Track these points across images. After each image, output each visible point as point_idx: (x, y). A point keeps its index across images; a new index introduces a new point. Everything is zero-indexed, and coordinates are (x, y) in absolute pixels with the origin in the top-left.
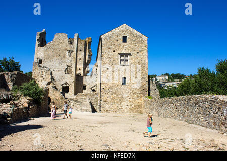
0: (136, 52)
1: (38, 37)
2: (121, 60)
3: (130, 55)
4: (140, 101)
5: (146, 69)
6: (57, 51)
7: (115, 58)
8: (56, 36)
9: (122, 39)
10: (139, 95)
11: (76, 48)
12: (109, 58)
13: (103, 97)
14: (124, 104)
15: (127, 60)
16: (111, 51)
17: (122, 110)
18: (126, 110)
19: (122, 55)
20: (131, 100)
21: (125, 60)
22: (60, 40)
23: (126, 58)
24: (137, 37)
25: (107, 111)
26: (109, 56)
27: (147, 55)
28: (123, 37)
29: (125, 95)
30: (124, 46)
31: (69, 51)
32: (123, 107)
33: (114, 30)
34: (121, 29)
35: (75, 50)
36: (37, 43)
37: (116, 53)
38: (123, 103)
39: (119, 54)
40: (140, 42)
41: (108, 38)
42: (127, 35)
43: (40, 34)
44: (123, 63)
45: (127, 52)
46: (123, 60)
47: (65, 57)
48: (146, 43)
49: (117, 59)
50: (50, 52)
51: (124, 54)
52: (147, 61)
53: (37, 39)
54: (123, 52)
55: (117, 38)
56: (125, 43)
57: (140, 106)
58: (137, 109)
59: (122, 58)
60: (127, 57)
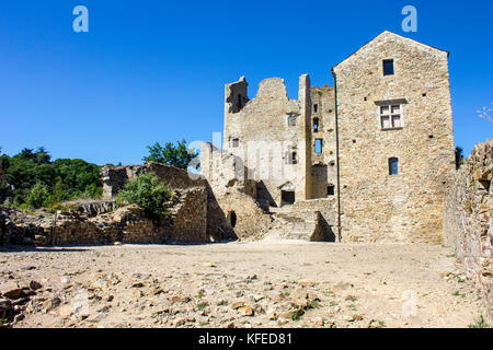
0: (419, 93)
1: (227, 93)
2: (383, 118)
3: (404, 101)
4: (436, 212)
5: (448, 131)
6: (267, 117)
7: (368, 113)
8: (262, 86)
9: (381, 68)
10: (434, 198)
11: (303, 105)
12: (355, 117)
13: (345, 207)
14: (396, 221)
15: (398, 116)
16: (358, 99)
17: (392, 235)
18: (401, 236)
19: (383, 105)
20: (413, 211)
21: (393, 117)
22: (271, 93)
23: (396, 112)
24: (417, 56)
25: (356, 239)
26: (355, 112)
27: (448, 96)
28: (385, 62)
29: (397, 200)
30: (387, 83)
31: (290, 114)
32: (394, 228)
33: (361, 50)
34: (379, 44)
35: (303, 111)
36: (227, 106)
37: (370, 102)
38: (393, 219)
39: (377, 103)
40: (428, 67)
41: (349, 70)
42: (393, 55)
43: (232, 88)
44: (387, 124)
45: (397, 96)
46: (388, 117)
47: (282, 128)
48: (444, 67)
49: (374, 116)
50: (252, 121)
51: (389, 102)
52: (449, 112)
53: (226, 97)
54: (388, 96)
55: (371, 68)
56: (390, 76)
57: (437, 226)
58: (430, 232)
59: (386, 113)
60: (398, 106)
